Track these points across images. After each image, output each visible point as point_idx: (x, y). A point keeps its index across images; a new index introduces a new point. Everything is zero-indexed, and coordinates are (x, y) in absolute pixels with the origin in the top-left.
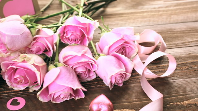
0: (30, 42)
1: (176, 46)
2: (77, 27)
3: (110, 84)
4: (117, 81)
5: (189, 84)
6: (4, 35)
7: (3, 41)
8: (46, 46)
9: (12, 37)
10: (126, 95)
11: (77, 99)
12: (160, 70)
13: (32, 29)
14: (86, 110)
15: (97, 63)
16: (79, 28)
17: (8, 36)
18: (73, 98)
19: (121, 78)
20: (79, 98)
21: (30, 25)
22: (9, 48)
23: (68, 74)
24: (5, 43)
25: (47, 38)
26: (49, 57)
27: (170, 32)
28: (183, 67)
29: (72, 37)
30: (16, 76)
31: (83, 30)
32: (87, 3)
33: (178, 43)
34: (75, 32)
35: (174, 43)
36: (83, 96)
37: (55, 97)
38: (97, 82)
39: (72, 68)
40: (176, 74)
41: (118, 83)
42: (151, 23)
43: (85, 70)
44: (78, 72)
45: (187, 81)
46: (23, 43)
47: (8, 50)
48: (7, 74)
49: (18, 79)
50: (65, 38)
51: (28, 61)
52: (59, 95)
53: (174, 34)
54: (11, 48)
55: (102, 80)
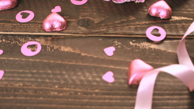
10: (186, 5)
11: (137, 3)
14: (144, 13)
20: (139, 2)
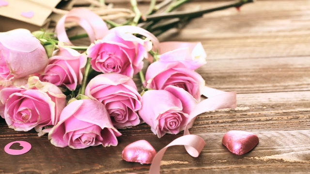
0: (45, 64)
1: (284, 89)
2: (117, 46)
3: (158, 128)
4: (168, 125)
5: (282, 137)
6: (8, 51)
7: (6, 59)
8: (67, 73)
9: (19, 54)
12: (246, 119)
13: (48, 47)
15: (141, 100)
16: (121, 49)
17: (13, 52)
18: (101, 143)
19: (175, 120)
21: (45, 41)
22: (13, 70)
23: (96, 109)
24: (9, 62)
25: (69, 61)
26: (71, 90)
27: (282, 68)
28: (283, 117)
29: (109, 61)
30: (21, 109)
31: (126, 52)
32: (145, 18)
33: (289, 86)
34: (114, 54)
35: (282, 84)
36: (115, 143)
37: (74, 139)
38: (140, 130)
39: (103, 102)
40: (268, 125)
41: (170, 128)
42: (254, 55)
43: (122, 108)
44: (112, 111)
45: (281, 134)
46: (33, 65)
47: (12, 73)
48: (8, 107)
49: (22, 113)
50: (98, 62)
51: (40, 88)
52: (79, 136)
53: (288, 71)
54: (16, 70)
55: (149, 128)
